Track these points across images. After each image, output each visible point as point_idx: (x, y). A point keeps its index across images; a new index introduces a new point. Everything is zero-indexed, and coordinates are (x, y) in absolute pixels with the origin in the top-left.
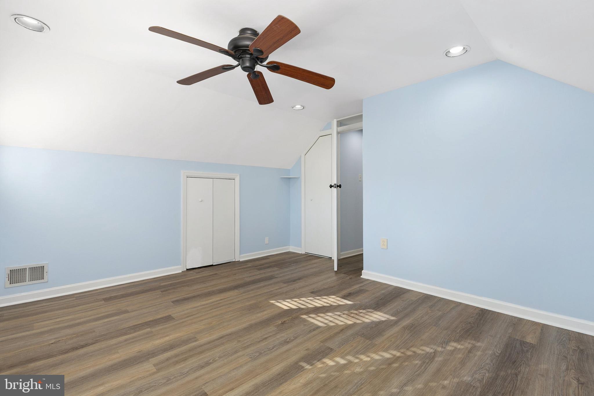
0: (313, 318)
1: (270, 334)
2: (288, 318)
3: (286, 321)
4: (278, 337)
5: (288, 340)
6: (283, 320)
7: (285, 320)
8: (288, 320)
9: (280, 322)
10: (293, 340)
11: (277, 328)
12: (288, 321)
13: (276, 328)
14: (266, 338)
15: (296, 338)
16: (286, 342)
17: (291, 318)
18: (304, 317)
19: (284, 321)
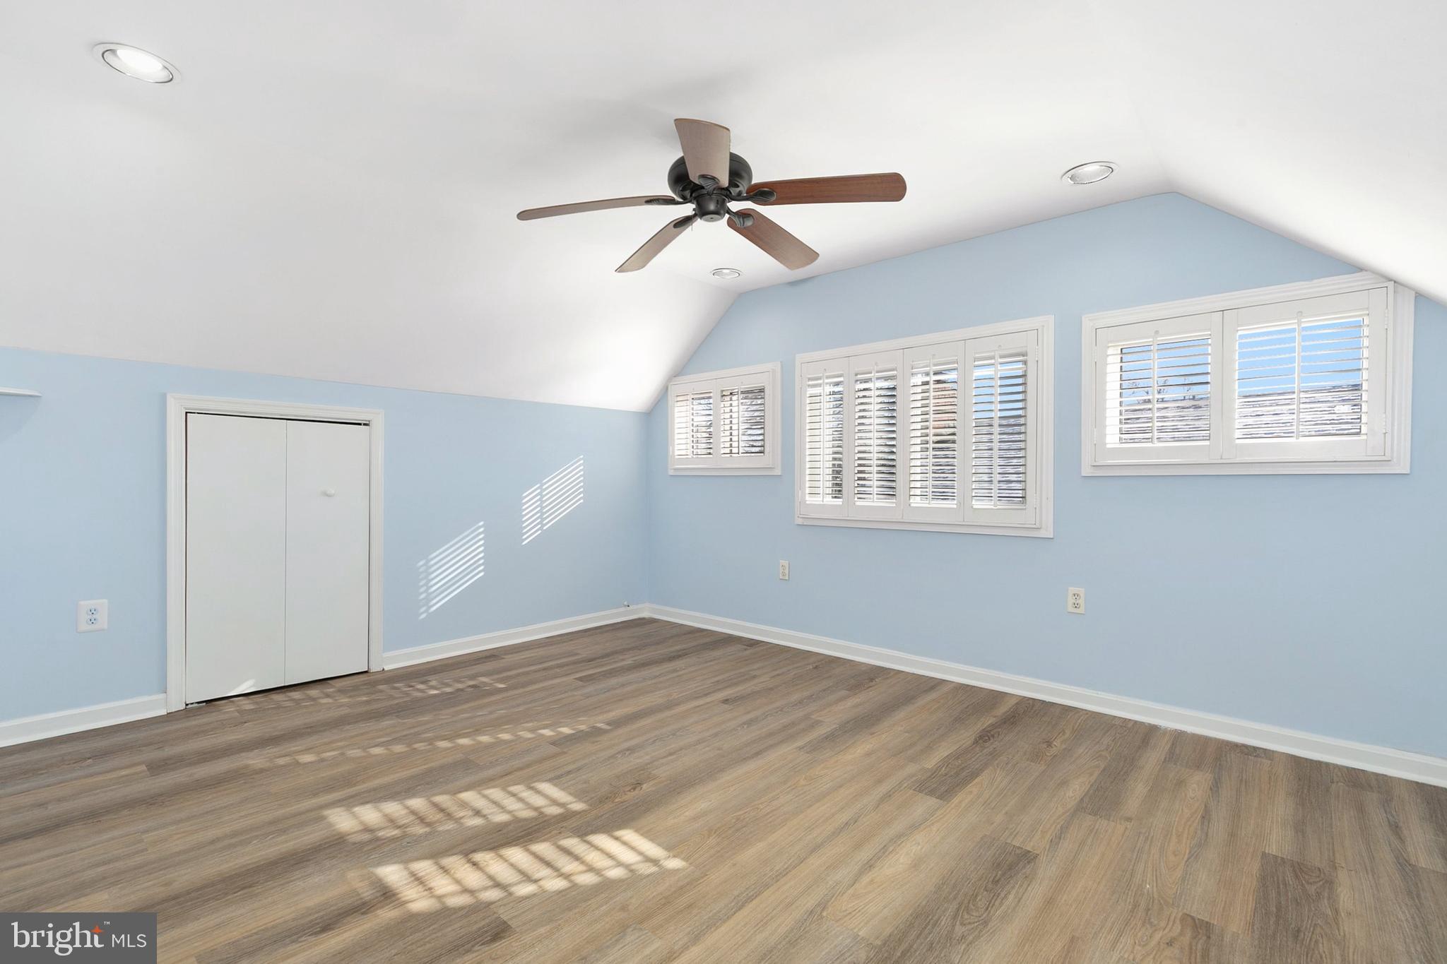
0: (555, 802)
1: (664, 761)
2: (625, 798)
3: (630, 791)
4: (648, 757)
5: (627, 753)
6: (637, 791)
7: (633, 794)
8: (625, 794)
9: (644, 786)
10: (619, 753)
11: (650, 774)
12: (624, 792)
13: (653, 772)
14: (671, 754)
15: (613, 756)
16: (631, 750)
17: (616, 800)
18: (578, 806)
19: (634, 789)
